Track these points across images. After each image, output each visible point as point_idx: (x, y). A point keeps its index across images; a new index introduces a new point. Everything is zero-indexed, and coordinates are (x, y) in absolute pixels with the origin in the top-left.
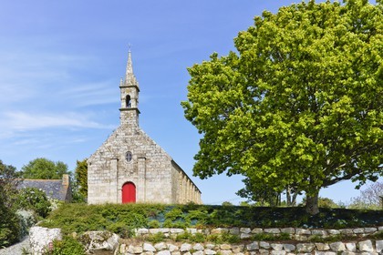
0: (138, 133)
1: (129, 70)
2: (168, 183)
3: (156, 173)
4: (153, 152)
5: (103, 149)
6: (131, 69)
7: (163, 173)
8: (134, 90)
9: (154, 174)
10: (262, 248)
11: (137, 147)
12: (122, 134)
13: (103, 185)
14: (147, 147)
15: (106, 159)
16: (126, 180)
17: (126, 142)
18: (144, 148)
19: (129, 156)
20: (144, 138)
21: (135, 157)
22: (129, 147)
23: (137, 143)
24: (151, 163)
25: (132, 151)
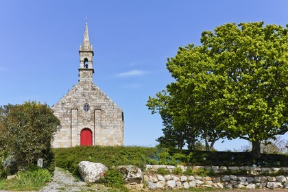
0: (94, 89)
1: (87, 39)
3: (110, 122)
4: (107, 105)
5: (64, 100)
6: (88, 37)
7: (115, 122)
8: (91, 54)
9: (108, 123)
10: (232, 180)
11: (94, 100)
12: (81, 89)
14: (102, 101)
15: (67, 109)
16: (84, 127)
17: (84, 95)
18: (99, 101)
19: (87, 107)
20: (100, 93)
21: (92, 108)
22: (86, 100)
23: (94, 97)
24: (106, 114)
25: (89, 103)
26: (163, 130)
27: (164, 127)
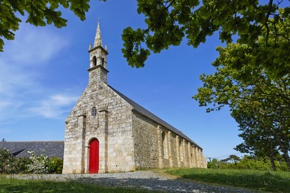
0: (101, 88)
2: (130, 137)
3: (117, 126)
4: (114, 104)
5: (76, 108)
6: (99, 35)
7: (124, 125)
8: (99, 50)
9: (115, 128)
11: (101, 101)
12: (89, 92)
13: (75, 142)
14: (109, 100)
17: (92, 98)
18: (106, 101)
19: (94, 111)
22: (94, 103)
23: (101, 97)
24: (113, 116)
25: (97, 106)
26: (240, 136)
27: (241, 132)
